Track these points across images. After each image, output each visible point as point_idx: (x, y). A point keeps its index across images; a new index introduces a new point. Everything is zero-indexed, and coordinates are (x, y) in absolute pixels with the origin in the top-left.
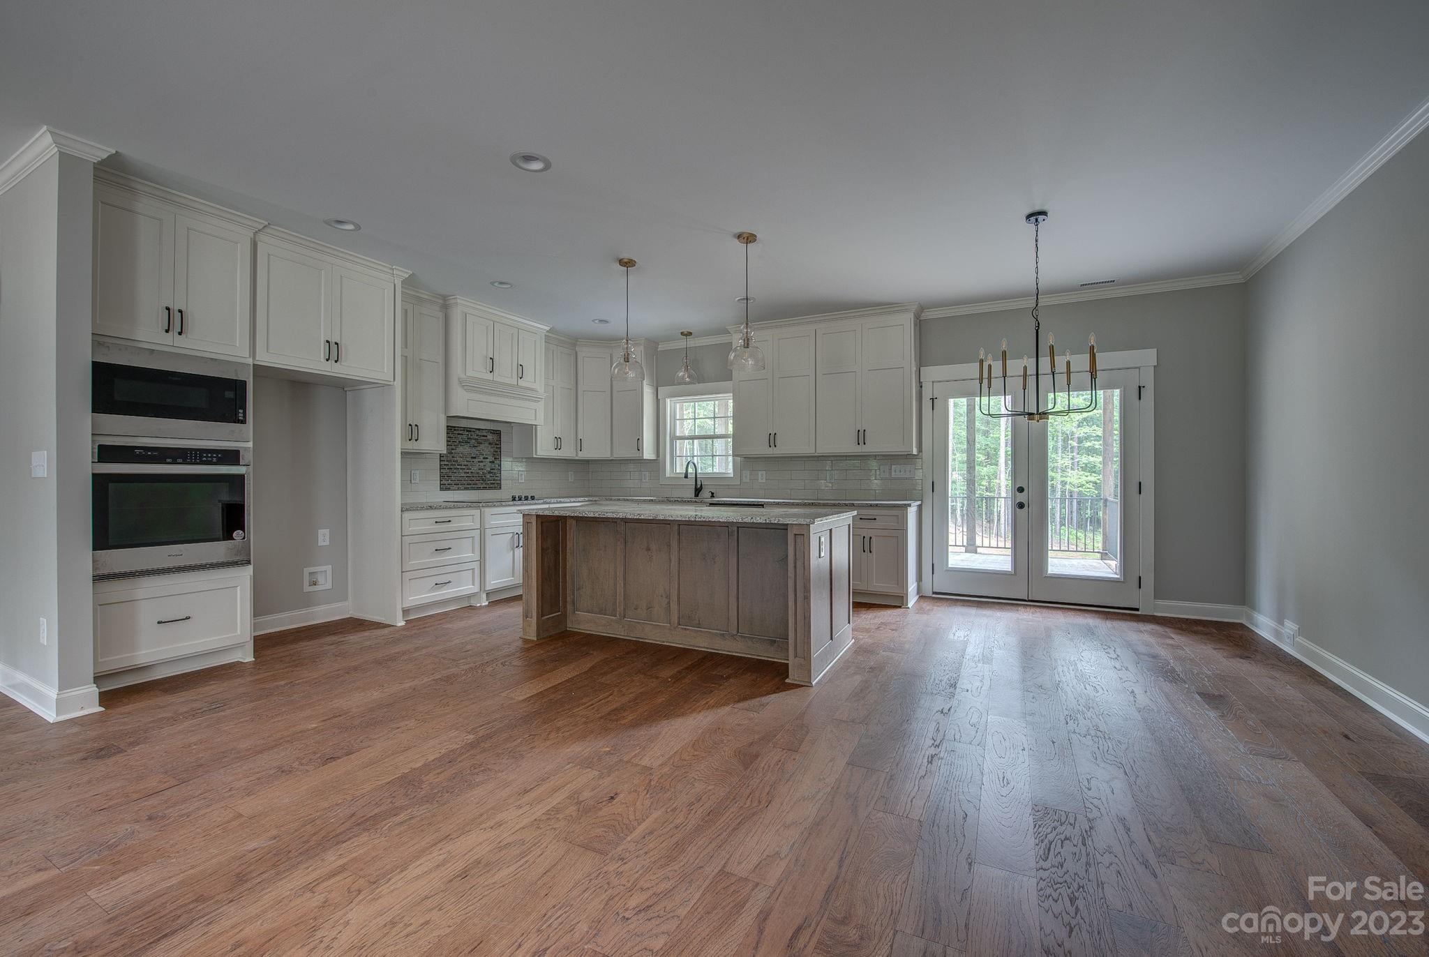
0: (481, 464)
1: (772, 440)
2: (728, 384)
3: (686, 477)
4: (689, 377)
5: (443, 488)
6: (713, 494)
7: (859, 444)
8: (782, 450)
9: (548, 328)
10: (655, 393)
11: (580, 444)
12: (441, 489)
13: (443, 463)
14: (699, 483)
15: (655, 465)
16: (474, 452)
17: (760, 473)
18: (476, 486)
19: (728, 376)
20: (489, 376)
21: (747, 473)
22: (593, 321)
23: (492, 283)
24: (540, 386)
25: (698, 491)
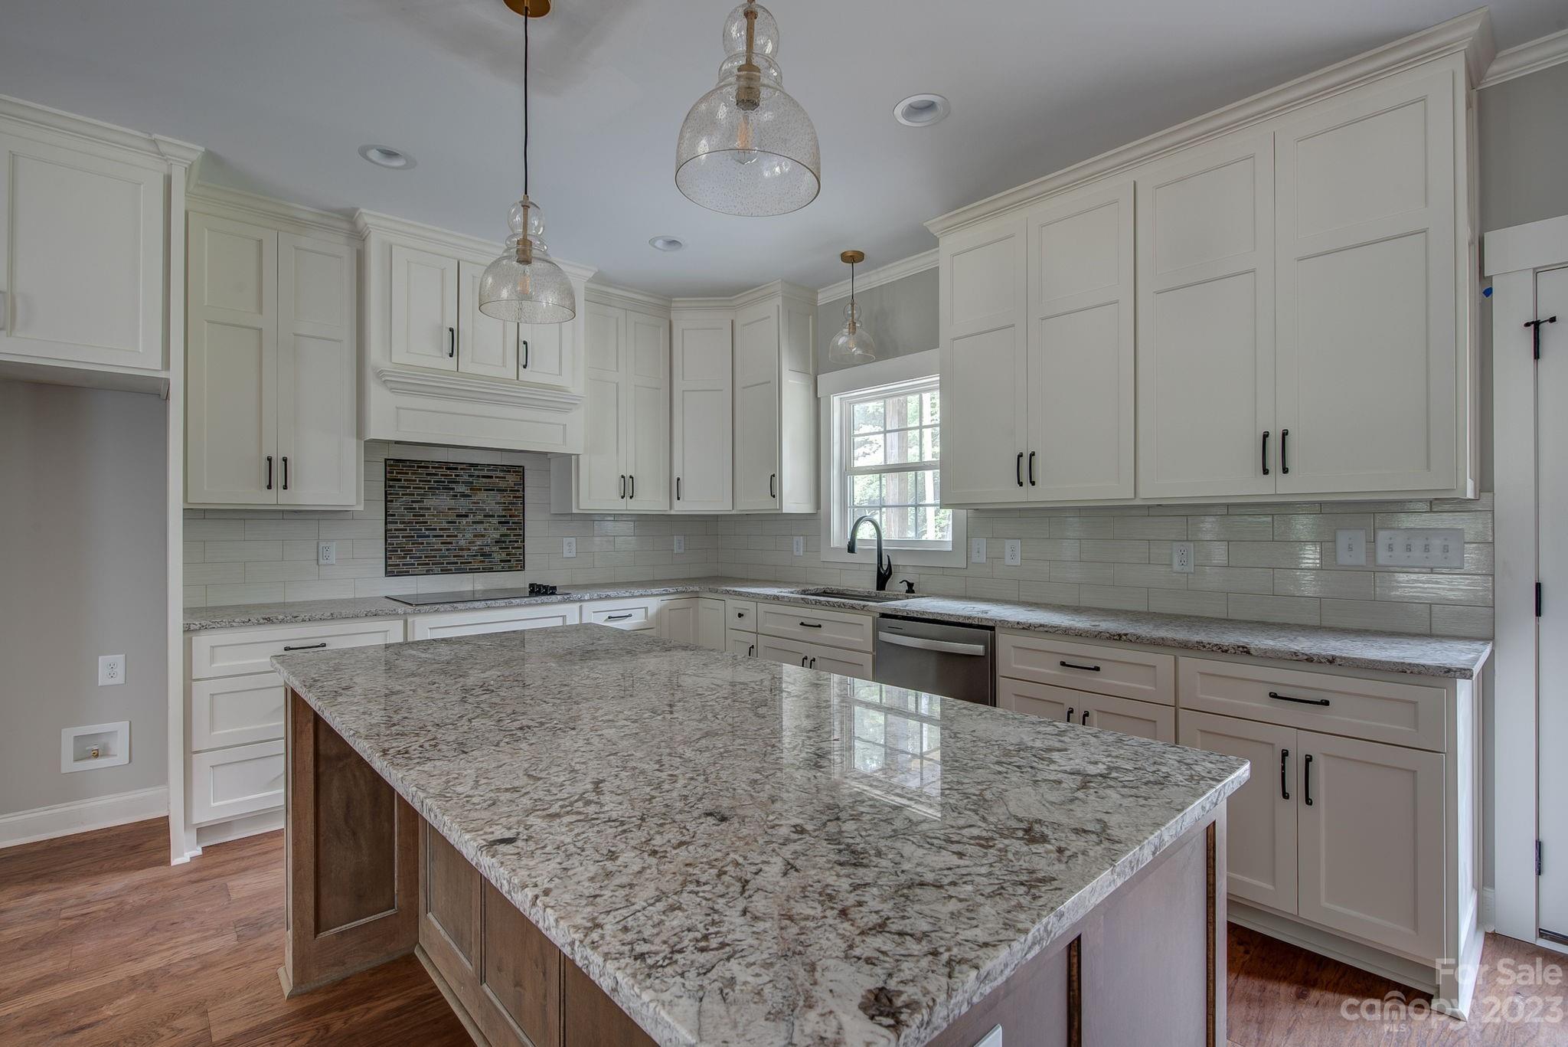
0: (479, 527)
1: (1025, 468)
2: (932, 355)
3: (851, 549)
4: (859, 345)
5: (392, 571)
6: (910, 585)
7: (1266, 472)
8: (1048, 491)
9: (591, 275)
10: (812, 387)
11: (676, 489)
12: (388, 574)
13: (390, 526)
14: (885, 562)
15: (813, 522)
16: (463, 505)
17: (1008, 544)
18: (468, 566)
19: (931, 340)
20: (450, 364)
21: (980, 544)
22: (652, 242)
23: (363, 152)
24: (575, 381)
25: (883, 579)
